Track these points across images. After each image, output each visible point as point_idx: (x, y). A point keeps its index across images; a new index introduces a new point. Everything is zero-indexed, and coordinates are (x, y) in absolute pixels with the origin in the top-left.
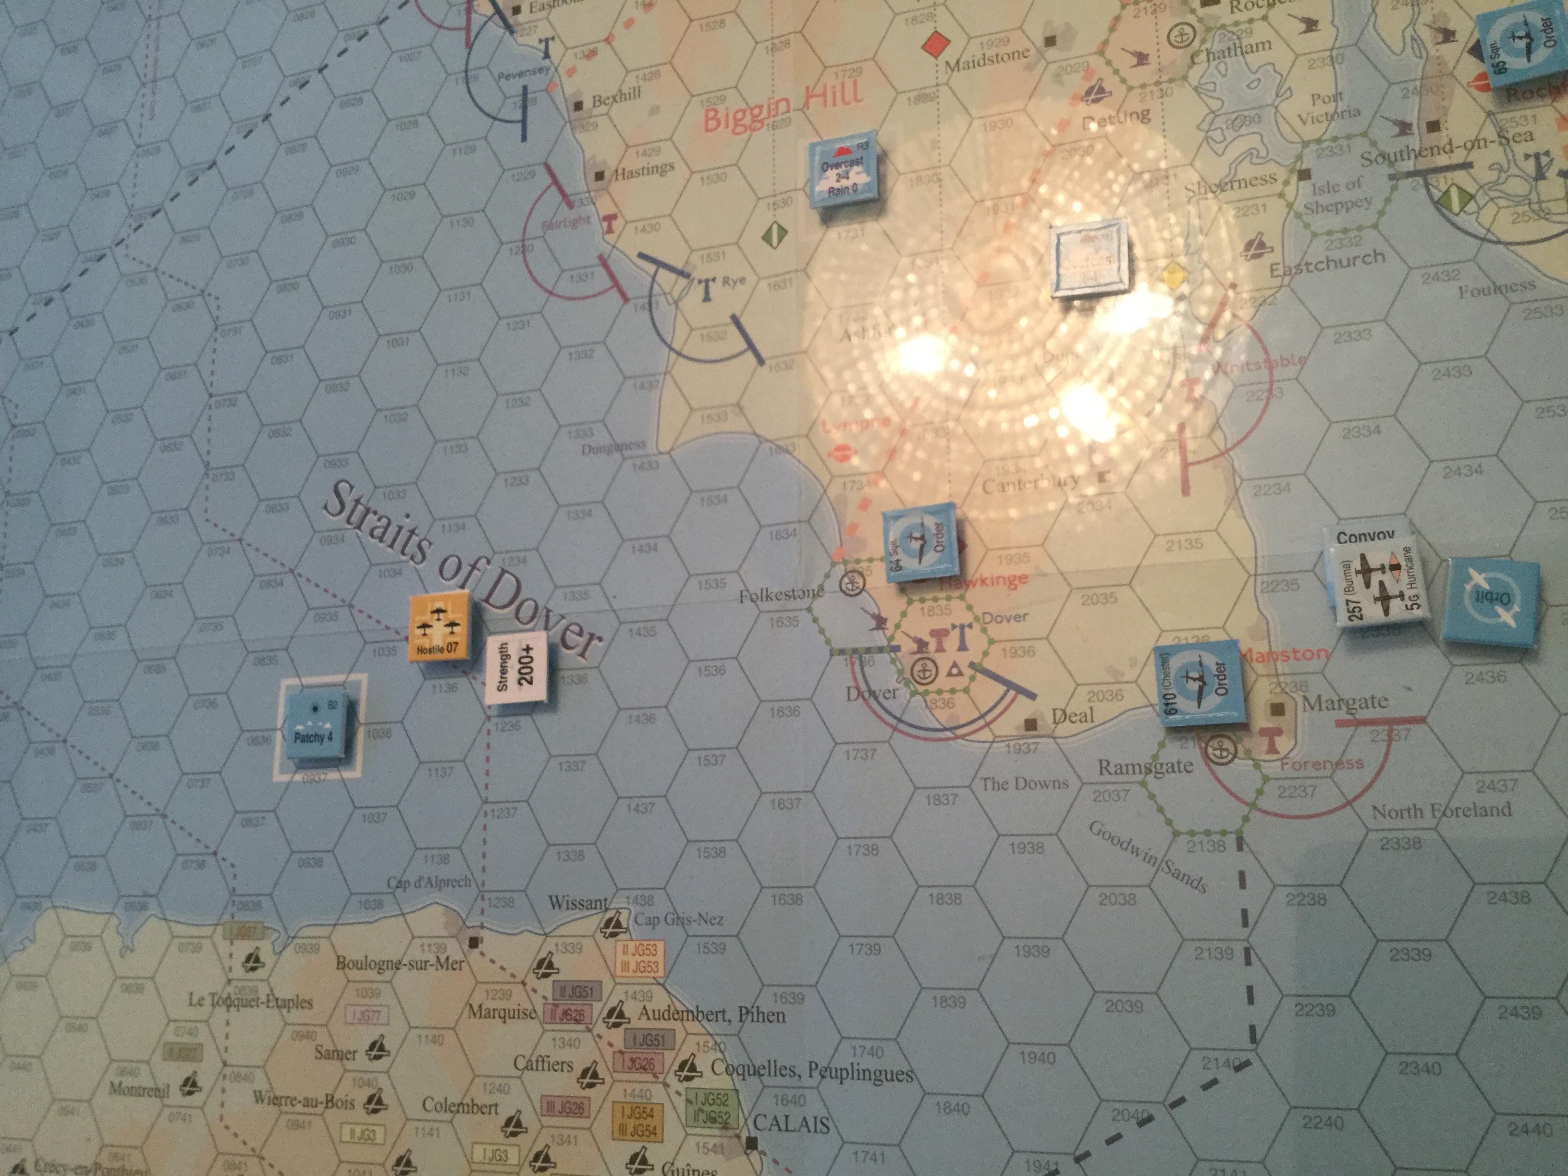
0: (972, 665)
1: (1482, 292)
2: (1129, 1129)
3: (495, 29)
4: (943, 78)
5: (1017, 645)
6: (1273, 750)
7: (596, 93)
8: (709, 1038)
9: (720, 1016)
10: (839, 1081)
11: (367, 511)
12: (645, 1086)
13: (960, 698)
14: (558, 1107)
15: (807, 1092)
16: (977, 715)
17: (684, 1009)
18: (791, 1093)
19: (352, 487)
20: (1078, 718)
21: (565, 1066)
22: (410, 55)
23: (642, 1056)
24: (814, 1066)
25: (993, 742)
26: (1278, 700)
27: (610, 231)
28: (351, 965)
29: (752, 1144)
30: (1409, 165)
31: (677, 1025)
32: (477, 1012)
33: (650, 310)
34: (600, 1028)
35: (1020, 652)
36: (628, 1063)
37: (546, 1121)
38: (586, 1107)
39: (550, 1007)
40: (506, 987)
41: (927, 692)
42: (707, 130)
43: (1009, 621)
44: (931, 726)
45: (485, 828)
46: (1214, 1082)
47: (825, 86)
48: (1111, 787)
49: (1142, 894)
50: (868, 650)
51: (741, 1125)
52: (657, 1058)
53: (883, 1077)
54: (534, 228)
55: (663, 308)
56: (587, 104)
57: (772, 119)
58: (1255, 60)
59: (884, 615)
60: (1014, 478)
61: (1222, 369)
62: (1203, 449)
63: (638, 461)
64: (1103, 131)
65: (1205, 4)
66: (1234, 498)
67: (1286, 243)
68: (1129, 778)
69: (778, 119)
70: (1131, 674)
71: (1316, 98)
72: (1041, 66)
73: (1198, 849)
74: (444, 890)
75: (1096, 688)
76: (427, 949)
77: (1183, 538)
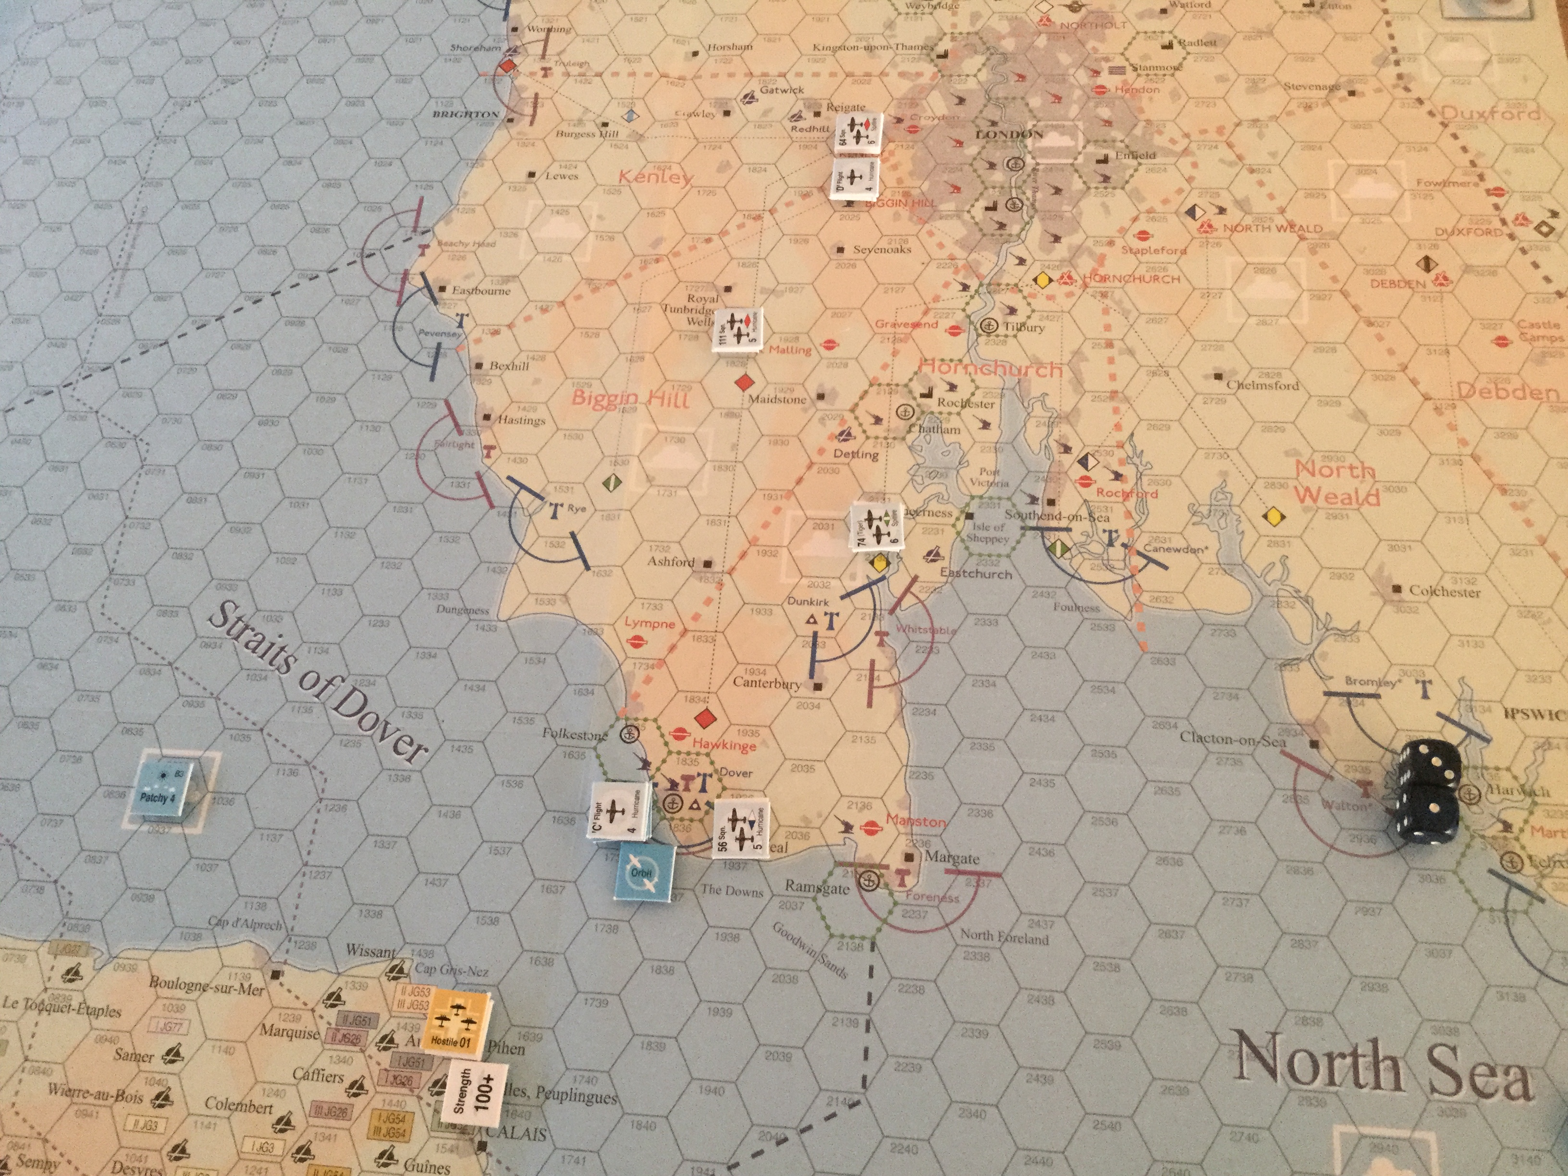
0: (708, 803)
1: (1068, 608)
2: (769, 1147)
3: (423, 298)
4: (746, 405)
5: (742, 793)
6: (902, 884)
7: (494, 360)
10: (559, 1101)
11: (247, 627)
12: (401, 1098)
13: (696, 825)
14: (325, 1110)
15: (533, 1108)
16: (706, 839)
18: (520, 1108)
19: (237, 607)
20: (777, 849)
21: (337, 1079)
22: (351, 300)
23: (403, 1074)
24: (541, 1089)
25: (714, 860)
26: (911, 850)
27: (488, 456)
28: (163, 984)
29: (482, 1145)
30: (1033, 523)
32: (267, 1030)
33: (510, 516)
34: (372, 1050)
36: (391, 1079)
37: (313, 1121)
38: (349, 1111)
39: (334, 1031)
40: (296, 1012)
41: (672, 819)
42: (574, 403)
43: (738, 776)
45: (302, 885)
46: (834, 1115)
47: (664, 393)
48: (792, 900)
49: (803, 977)
51: (475, 1133)
52: (416, 1076)
53: (594, 1100)
54: (429, 443)
55: (519, 519)
56: (486, 366)
57: (622, 406)
58: (950, 438)
59: (649, 759)
60: (757, 678)
61: (902, 629)
62: (884, 679)
63: (481, 624)
64: (847, 460)
65: (923, 396)
66: (900, 713)
67: (953, 558)
68: (805, 894)
69: (627, 406)
70: (817, 822)
71: (983, 470)
72: (814, 410)
73: (845, 948)
74: (258, 930)
75: (792, 830)
76: (233, 976)
77: (864, 735)
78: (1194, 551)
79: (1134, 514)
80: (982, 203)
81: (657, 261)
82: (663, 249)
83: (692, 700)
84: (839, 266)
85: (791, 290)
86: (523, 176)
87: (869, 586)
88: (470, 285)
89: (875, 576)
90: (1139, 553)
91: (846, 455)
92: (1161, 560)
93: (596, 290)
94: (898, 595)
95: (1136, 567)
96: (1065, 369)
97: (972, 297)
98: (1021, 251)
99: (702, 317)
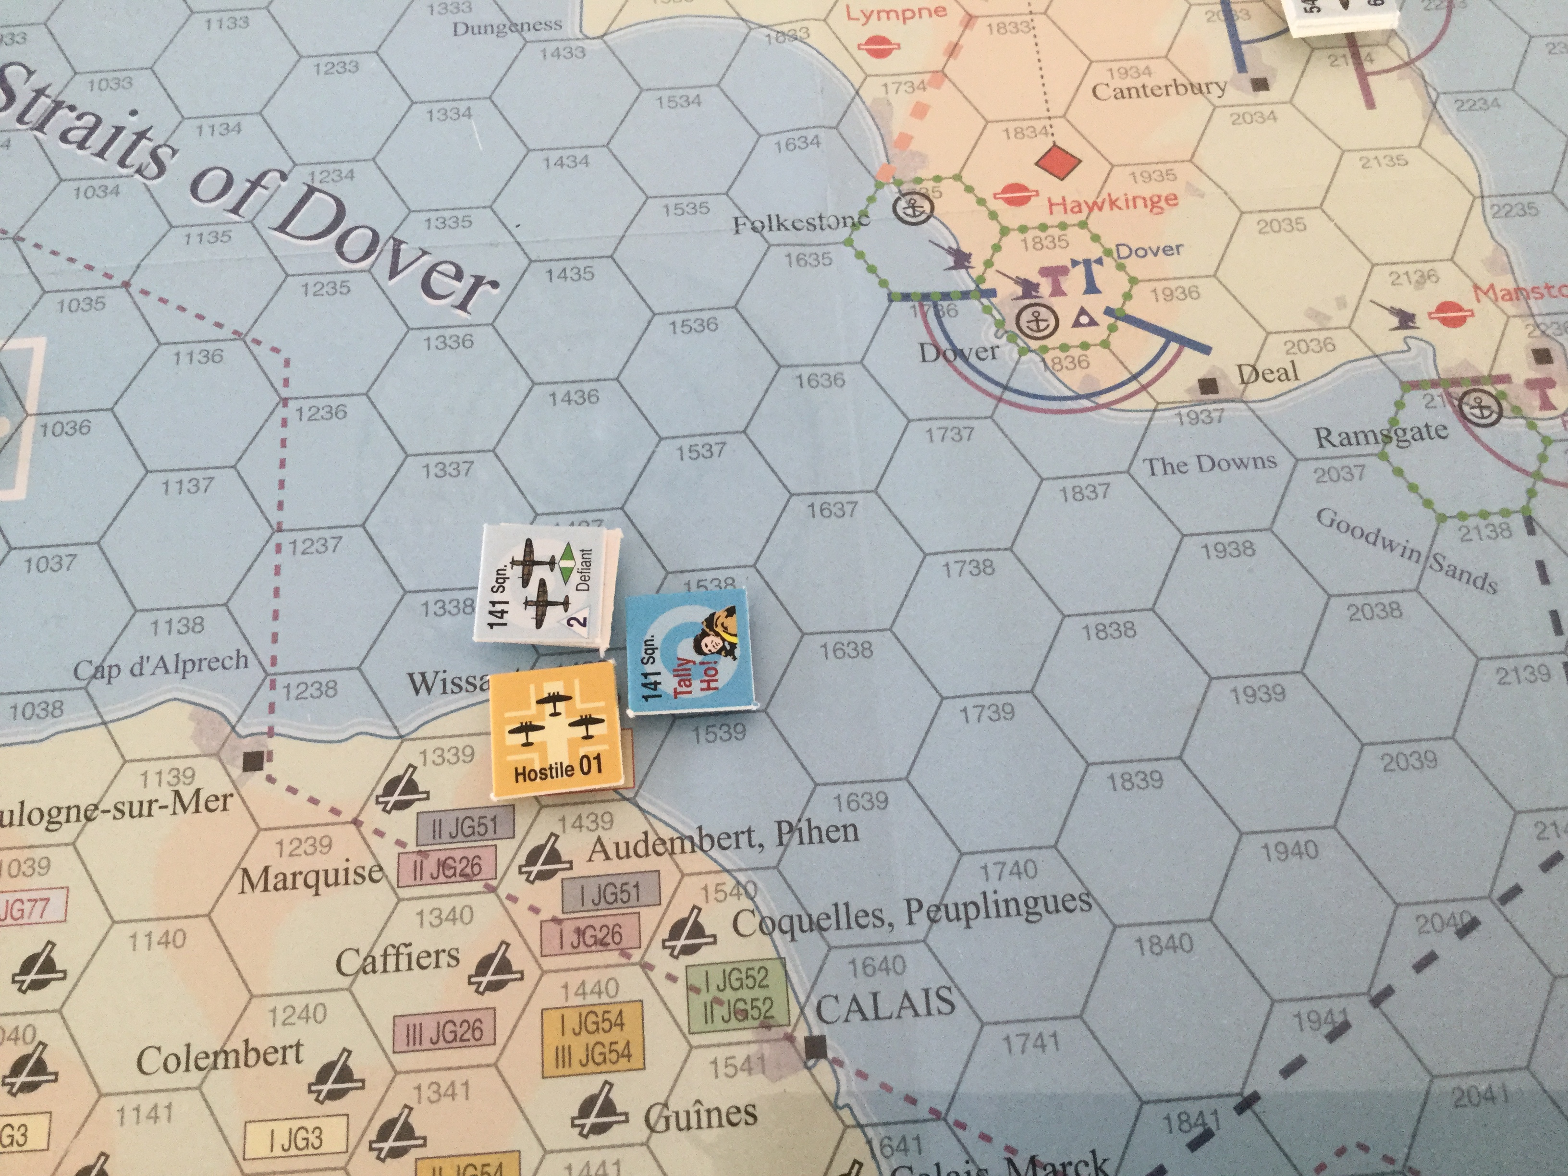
0: (1109, 312)
2: (1446, 943)
5: (1173, 284)
6: (1547, 405)
8: (726, 877)
9: (744, 839)
10: (963, 922)
11: (57, 105)
12: (603, 975)
13: (1096, 354)
14: (430, 1032)
15: (907, 951)
16: (1126, 375)
17: (676, 835)
18: (878, 954)
19: (30, 73)
20: (1276, 375)
21: (444, 958)
23: (598, 923)
24: (915, 906)
25: (1154, 411)
26: (1542, 344)
29: (816, 1048)
31: (663, 863)
32: (257, 882)
34: (514, 883)
35: (1177, 293)
36: (570, 937)
37: (406, 1061)
38: (487, 1027)
39: (415, 857)
40: (318, 833)
41: (1045, 349)
43: (1156, 255)
44: (1056, 394)
45: (278, 570)
46: (1557, 857)
48: (1337, 463)
49: (1409, 603)
50: (946, 296)
51: (793, 1021)
52: (627, 923)
53: (1041, 908)
59: (965, 249)
60: (1138, 83)
63: (551, 47)
66: (1433, 115)
68: (1362, 450)
70: (1340, 317)
73: (1473, 535)
74: (192, 676)
75: (1296, 337)
76: (153, 779)
77: (1380, 154)
83: (1019, 133)
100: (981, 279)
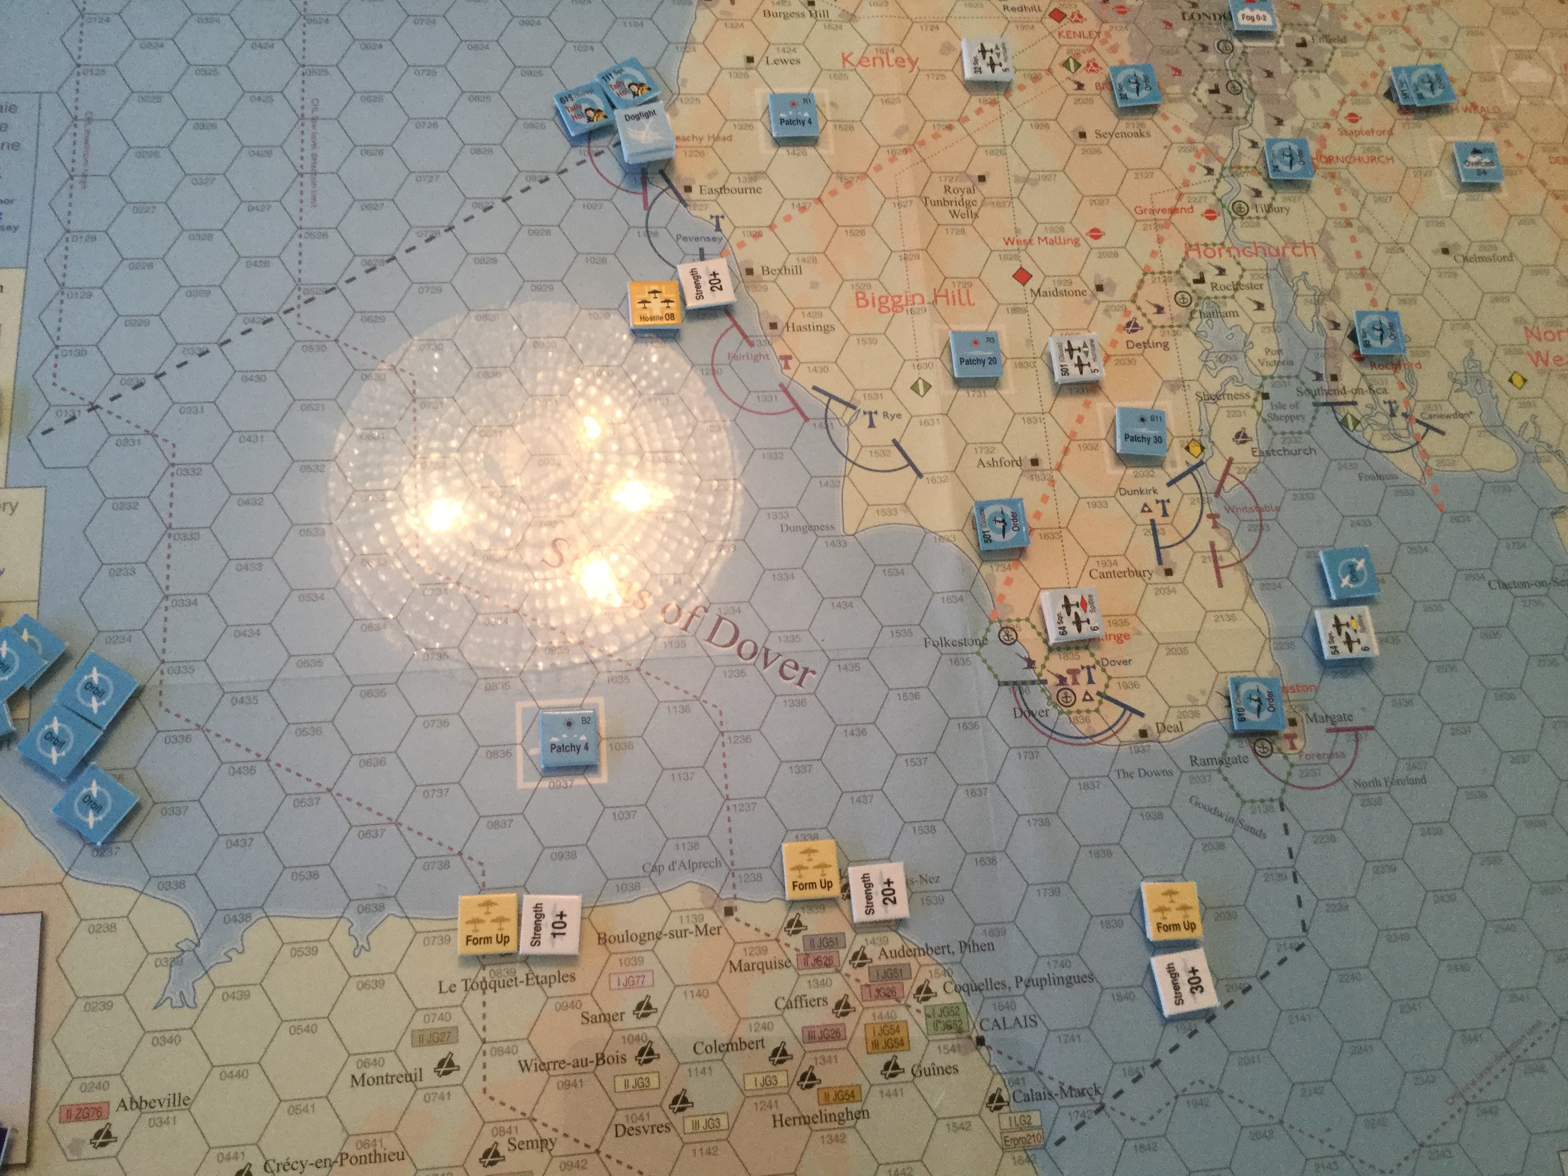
0: (1099, 694)
1: (1370, 477)
2: (1238, 996)
3: (670, 200)
4: (1030, 300)
5: (1127, 680)
6: (1293, 747)
7: (764, 265)
8: (938, 967)
9: (946, 950)
10: (1039, 987)
12: (890, 1010)
13: (1093, 716)
14: (818, 1034)
15: (1016, 999)
16: (1107, 727)
17: (915, 947)
20: (1173, 729)
21: (821, 1002)
22: (592, 205)
23: (885, 987)
24: (1019, 979)
25: (1120, 745)
26: (1292, 717)
27: (787, 367)
28: (612, 939)
29: (981, 1041)
30: (1322, 399)
31: (911, 961)
32: (736, 967)
33: (828, 430)
34: (847, 968)
35: (1129, 685)
36: (874, 993)
37: (809, 1047)
38: (842, 1033)
39: (804, 956)
40: (761, 945)
41: (1070, 712)
42: (859, 306)
43: (1119, 664)
44: (1076, 736)
45: (729, 819)
46: (1285, 959)
47: (946, 291)
48: (1200, 774)
49: (1229, 842)
50: (1024, 683)
51: (971, 1029)
52: (898, 987)
53: (1072, 981)
54: (720, 356)
55: (838, 431)
56: (757, 271)
57: (909, 307)
58: (1231, 321)
59: (1033, 658)
60: (1110, 569)
61: (1230, 509)
62: (1227, 559)
63: (830, 540)
64: (1140, 351)
65: (1196, 281)
66: (1249, 592)
67: (1259, 437)
68: (1211, 767)
69: (916, 306)
70: (1202, 700)
71: (1268, 351)
72: (1095, 302)
73: (1257, 811)
74: (697, 871)
75: (1182, 709)
76: (685, 920)
77: (1224, 613)
78: (1462, 416)
79: (1406, 385)
80: (1204, 87)
81: (906, 151)
82: (906, 139)
84: (1085, 152)
85: (1045, 178)
86: (742, 63)
87: (1190, 471)
88: (717, 184)
89: (1194, 461)
90: (1418, 421)
91: (1138, 345)
92: (1435, 426)
93: (848, 184)
94: (1219, 478)
95: (1418, 434)
96: (1317, 248)
97: (1218, 181)
98: (1249, 133)
99: (963, 210)
100: (1039, 675)
